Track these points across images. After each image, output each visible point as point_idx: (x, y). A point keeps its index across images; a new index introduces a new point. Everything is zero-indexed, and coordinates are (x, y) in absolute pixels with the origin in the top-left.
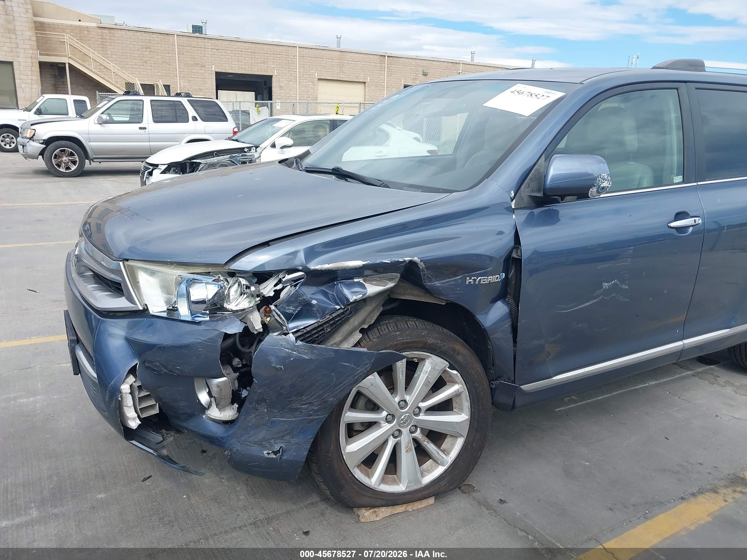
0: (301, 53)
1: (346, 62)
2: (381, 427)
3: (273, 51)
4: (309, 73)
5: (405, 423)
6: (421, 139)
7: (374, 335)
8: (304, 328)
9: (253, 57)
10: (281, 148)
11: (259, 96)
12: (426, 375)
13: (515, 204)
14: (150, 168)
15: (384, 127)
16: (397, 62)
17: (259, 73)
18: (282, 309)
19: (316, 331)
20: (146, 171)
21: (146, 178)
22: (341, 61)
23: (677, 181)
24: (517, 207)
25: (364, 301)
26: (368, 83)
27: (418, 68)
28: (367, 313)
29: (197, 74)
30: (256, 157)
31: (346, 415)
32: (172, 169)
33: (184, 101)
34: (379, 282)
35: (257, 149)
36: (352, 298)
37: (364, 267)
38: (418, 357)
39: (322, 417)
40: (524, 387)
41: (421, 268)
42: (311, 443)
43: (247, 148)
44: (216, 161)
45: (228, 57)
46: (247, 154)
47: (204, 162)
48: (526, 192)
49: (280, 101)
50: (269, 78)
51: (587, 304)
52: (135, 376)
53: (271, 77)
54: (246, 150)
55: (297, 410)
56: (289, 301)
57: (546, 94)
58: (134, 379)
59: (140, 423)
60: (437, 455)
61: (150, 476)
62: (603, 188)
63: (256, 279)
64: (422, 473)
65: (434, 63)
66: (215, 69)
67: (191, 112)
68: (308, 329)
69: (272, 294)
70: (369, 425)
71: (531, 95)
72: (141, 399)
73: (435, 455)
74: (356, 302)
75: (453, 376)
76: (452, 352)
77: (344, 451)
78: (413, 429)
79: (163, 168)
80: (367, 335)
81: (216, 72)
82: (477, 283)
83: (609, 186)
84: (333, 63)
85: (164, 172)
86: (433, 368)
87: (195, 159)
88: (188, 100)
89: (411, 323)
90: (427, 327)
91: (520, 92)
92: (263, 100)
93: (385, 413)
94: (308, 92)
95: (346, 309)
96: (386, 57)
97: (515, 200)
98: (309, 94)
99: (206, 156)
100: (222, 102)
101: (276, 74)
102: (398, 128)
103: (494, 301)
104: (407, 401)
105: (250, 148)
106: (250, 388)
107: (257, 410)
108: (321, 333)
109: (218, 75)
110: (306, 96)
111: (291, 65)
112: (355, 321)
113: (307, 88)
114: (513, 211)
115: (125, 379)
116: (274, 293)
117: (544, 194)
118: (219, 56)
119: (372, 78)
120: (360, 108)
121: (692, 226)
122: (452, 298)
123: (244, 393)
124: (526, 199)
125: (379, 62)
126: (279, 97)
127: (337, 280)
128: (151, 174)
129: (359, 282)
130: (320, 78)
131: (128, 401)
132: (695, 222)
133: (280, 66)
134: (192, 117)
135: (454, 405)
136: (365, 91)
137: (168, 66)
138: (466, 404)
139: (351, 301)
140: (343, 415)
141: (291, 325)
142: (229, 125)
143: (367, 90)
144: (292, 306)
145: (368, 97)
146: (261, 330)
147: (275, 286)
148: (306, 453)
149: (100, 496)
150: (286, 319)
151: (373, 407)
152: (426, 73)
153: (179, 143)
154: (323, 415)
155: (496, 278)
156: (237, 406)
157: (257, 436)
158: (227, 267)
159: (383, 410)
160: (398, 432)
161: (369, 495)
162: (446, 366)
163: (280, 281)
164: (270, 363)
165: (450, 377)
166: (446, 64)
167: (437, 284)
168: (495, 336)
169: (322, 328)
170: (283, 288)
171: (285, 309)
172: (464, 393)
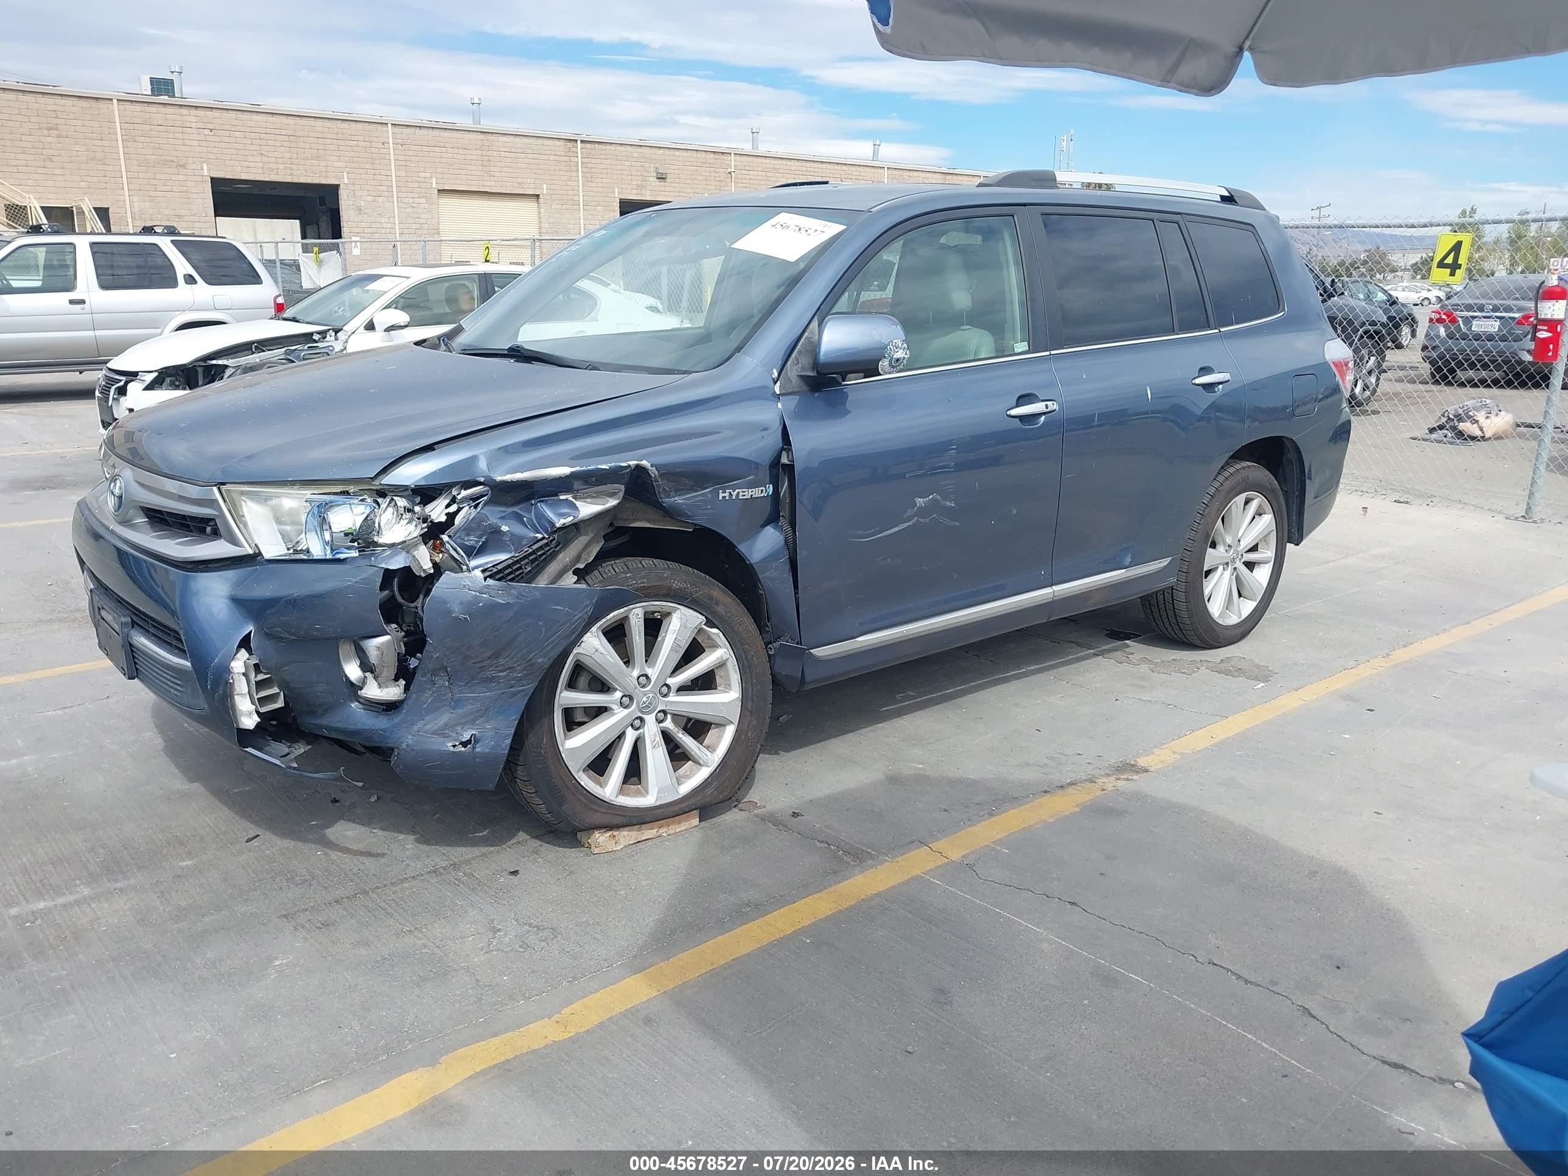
0: (399, 136)
1: (495, 154)
2: (614, 714)
3: (337, 134)
4: (418, 179)
5: (647, 708)
6: (660, 307)
7: (594, 577)
8: (493, 566)
9: (293, 145)
10: (385, 331)
11: (309, 229)
12: (674, 637)
13: (780, 387)
14: (121, 381)
15: (584, 284)
16: (602, 152)
17: (309, 180)
18: (459, 541)
19: (510, 570)
20: (113, 385)
21: (114, 399)
22: (484, 153)
23: (1020, 350)
24: (783, 391)
25: (576, 527)
26: (545, 197)
27: (647, 165)
28: (583, 546)
29: (170, 183)
30: (336, 350)
31: (562, 694)
32: (168, 380)
33: (165, 244)
34: (595, 500)
35: (338, 334)
36: (559, 523)
37: (573, 476)
38: (660, 610)
39: (530, 687)
40: (819, 652)
41: (653, 476)
42: (515, 725)
43: (319, 333)
44: (258, 360)
45: (237, 146)
46: (320, 345)
47: (233, 363)
48: (793, 371)
49: (358, 239)
50: (333, 190)
51: (896, 529)
52: (250, 651)
53: (335, 188)
54: (316, 337)
55: (492, 679)
56: (468, 529)
57: (820, 229)
58: (247, 655)
59: (259, 720)
60: (697, 752)
61: (257, 836)
62: (898, 360)
63: (419, 498)
64: (678, 780)
65: (677, 153)
66: (208, 171)
67: (182, 266)
68: (499, 567)
69: (443, 519)
70: (598, 712)
71: (800, 229)
72: (260, 685)
73: (695, 753)
74: (564, 528)
75: (713, 636)
76: (708, 602)
77: (563, 747)
78: (661, 715)
79: (149, 378)
80: (585, 580)
81: (212, 178)
82: (734, 497)
83: (906, 356)
84: (468, 157)
85: (150, 387)
86: (684, 626)
87: (214, 359)
88: (172, 241)
89: (647, 562)
90: (671, 566)
91: (784, 225)
92: (320, 238)
93: (618, 695)
94: (419, 218)
95: (551, 538)
96: (579, 142)
97: (779, 382)
98: (421, 221)
99: (236, 353)
100: (245, 243)
101: (346, 181)
102: (613, 286)
103: (764, 526)
104: (649, 676)
105: (323, 334)
106: (422, 654)
107: (435, 684)
108: (517, 573)
109: (217, 184)
110: (414, 226)
111: (377, 161)
112: (565, 557)
113: (415, 209)
114: (778, 397)
115: (235, 655)
116: (446, 517)
117: (818, 372)
118: (217, 144)
119: (553, 187)
120: (533, 250)
121: (1044, 413)
122: (702, 521)
123: (413, 663)
124: (795, 381)
125: (563, 154)
126: (357, 230)
127: (534, 499)
128: (122, 391)
129: (567, 499)
130: (442, 189)
131: (241, 686)
132: (1047, 408)
133: (353, 165)
134: (185, 275)
135: (718, 680)
136: (540, 213)
137: (100, 167)
138: (735, 677)
139: (558, 525)
140: (557, 696)
141: (473, 563)
142: (267, 291)
143: (542, 210)
144: (474, 535)
145: (546, 225)
146: (432, 571)
147: (447, 506)
148: (508, 741)
149: (184, 864)
150: (466, 554)
151: (603, 686)
152: (662, 174)
153: (159, 330)
154: (529, 684)
155: (760, 491)
156: (404, 682)
157: (436, 722)
158: (376, 482)
159: (615, 690)
160: (639, 721)
161: (602, 810)
162: (702, 622)
163: (453, 500)
164: (450, 612)
165: (708, 639)
166: (703, 155)
167: (679, 500)
168: (767, 574)
169: (518, 565)
170: (459, 510)
171: (463, 539)
172: (729, 660)
